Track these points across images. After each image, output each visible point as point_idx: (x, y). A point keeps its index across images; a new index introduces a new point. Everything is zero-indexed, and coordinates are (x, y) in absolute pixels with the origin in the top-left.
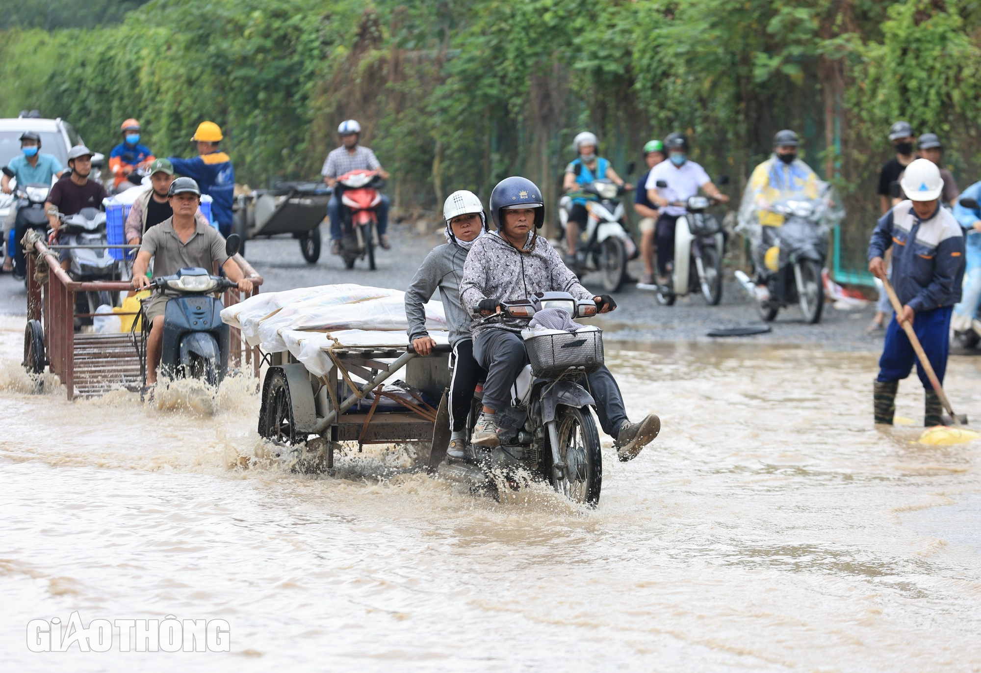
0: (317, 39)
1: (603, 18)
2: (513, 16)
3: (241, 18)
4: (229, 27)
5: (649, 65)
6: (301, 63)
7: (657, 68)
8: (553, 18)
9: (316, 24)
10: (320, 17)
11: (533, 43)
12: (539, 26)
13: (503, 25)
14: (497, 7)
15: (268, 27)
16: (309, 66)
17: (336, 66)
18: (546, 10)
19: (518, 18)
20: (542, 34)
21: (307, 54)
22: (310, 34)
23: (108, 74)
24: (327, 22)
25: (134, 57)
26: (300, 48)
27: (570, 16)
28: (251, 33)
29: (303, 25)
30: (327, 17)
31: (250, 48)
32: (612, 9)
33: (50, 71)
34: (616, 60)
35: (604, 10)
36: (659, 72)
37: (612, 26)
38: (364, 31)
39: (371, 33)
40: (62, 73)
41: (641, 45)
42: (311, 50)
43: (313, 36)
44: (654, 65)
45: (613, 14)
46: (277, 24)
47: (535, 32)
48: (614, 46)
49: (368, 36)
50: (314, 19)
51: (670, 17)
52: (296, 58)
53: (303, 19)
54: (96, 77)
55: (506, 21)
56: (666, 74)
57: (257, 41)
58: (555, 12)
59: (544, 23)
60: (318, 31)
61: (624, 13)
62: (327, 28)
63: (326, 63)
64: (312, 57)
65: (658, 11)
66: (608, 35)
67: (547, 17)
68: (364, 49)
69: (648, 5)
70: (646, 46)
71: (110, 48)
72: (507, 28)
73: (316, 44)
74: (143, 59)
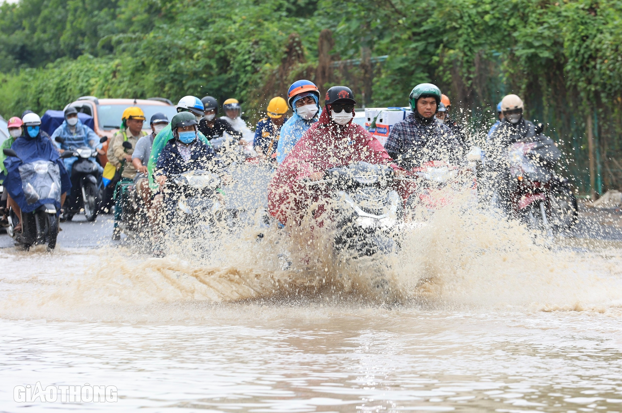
0: (249, 58)
1: (533, 17)
2: (461, 18)
3: (190, 45)
4: (182, 52)
5: (578, 51)
6: (237, 77)
7: (585, 52)
8: (491, 19)
9: (248, 48)
10: (250, 43)
11: (477, 37)
12: (482, 25)
13: (454, 24)
14: (449, 11)
15: (213, 51)
16: (244, 78)
17: (266, 78)
18: (486, 13)
19: (466, 19)
20: (484, 30)
21: (243, 70)
22: (243, 55)
23: (63, 98)
24: (255, 46)
25: (85, 84)
26: (236, 66)
27: (504, 16)
28: (198, 56)
29: (238, 49)
30: (256, 43)
31: (199, 66)
32: (539, 11)
33: (16, 99)
34: (548, 48)
35: (534, 12)
36: (586, 56)
37: (541, 24)
38: (291, 49)
39: (296, 51)
40: (26, 100)
41: (569, 36)
42: (245, 67)
43: (246, 57)
44: (582, 51)
45: (540, 14)
46: (218, 48)
47: (478, 29)
48: (544, 38)
49: (294, 53)
50: (246, 44)
51: (593, 14)
52: (233, 73)
53: (238, 44)
54: (54, 101)
55: (456, 21)
56: (592, 57)
57: (204, 61)
58: (493, 14)
59: (486, 23)
60: (250, 52)
61: (550, 13)
62: (257, 50)
63: (256, 76)
64: (246, 72)
65: (583, 9)
66: (539, 29)
67: (487, 18)
68: (291, 63)
69: (575, 5)
70: (574, 37)
71: (63, 80)
72: (457, 26)
73: (249, 62)
74: (93, 85)
